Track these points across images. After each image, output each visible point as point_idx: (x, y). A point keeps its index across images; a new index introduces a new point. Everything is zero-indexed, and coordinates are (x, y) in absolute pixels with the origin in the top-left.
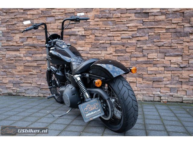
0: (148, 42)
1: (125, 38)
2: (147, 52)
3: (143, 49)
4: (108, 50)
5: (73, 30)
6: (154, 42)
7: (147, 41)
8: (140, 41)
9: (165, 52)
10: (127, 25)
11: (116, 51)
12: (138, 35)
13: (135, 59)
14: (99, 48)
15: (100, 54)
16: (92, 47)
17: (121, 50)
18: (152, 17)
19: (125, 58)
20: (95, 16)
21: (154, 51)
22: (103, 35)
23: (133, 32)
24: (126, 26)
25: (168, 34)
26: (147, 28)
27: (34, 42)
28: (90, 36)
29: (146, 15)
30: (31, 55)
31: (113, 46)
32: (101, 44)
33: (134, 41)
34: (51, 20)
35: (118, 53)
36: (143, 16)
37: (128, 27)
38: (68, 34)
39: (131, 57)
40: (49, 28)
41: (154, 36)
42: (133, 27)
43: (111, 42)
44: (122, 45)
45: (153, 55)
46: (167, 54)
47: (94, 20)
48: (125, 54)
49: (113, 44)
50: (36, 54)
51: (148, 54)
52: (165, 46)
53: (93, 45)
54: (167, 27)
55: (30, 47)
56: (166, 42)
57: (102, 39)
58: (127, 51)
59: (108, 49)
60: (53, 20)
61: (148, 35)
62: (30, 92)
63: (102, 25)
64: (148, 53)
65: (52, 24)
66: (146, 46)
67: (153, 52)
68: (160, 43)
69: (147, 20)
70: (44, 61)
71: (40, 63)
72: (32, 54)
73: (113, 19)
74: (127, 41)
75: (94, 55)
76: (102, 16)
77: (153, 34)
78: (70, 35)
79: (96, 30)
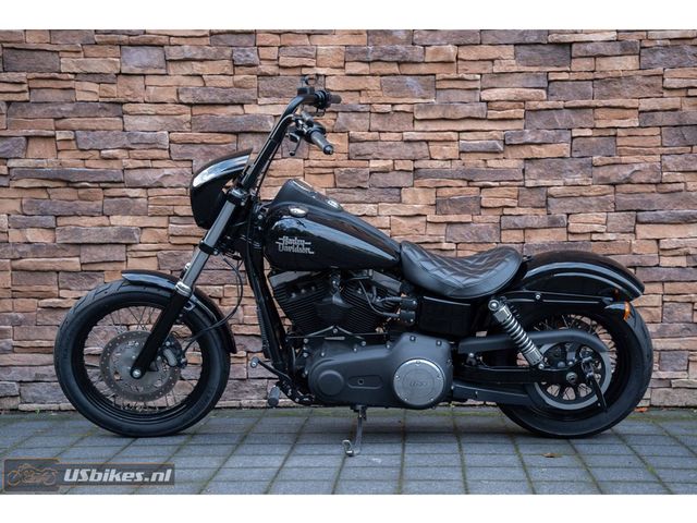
0: (570, 168)
1: (474, 148)
2: (565, 208)
3: (549, 196)
4: (404, 198)
5: (251, 109)
6: (593, 166)
7: (565, 161)
8: (537, 163)
9: (639, 208)
10: (486, 95)
11: (440, 205)
12: (529, 138)
13: (517, 236)
14: (367, 192)
15: (372, 216)
16: (336, 187)
17: (460, 201)
18: (586, 64)
19: (477, 235)
20: (350, 52)
21: (594, 202)
22: (384, 137)
23: (508, 126)
24: (481, 101)
25: (647, 132)
26: (565, 108)
27: (65, 157)
29: (560, 52)
30: (50, 221)
31: (426, 182)
32: (375, 176)
33: (512, 163)
34: (146, 61)
35: (446, 213)
36: (549, 56)
37: (487, 102)
38: (229, 129)
39: (501, 230)
40: (140, 99)
41: (593, 139)
42: (509, 105)
43: (417, 164)
44: (464, 180)
45: (590, 220)
46: (643, 216)
47: (343, 68)
48: (476, 218)
49: (427, 176)
50: (76, 215)
51: (568, 215)
52: (636, 180)
53: (342, 179)
54: (645, 105)
55: (46, 184)
56: (641, 165)
57: (381, 154)
58: (484, 205)
59: (407, 196)
60: (156, 63)
61: (567, 136)
62: (48, 393)
63: (380, 93)
64: (569, 211)
65: (150, 80)
66: (561, 183)
67: (591, 206)
68: (615, 169)
69: (565, 76)
70: (117, 247)
71: (96, 258)
72: (57, 217)
73: (423, 69)
74: (485, 161)
76: (376, 54)
77: (589, 132)
78: (236, 134)
79: (354, 115)
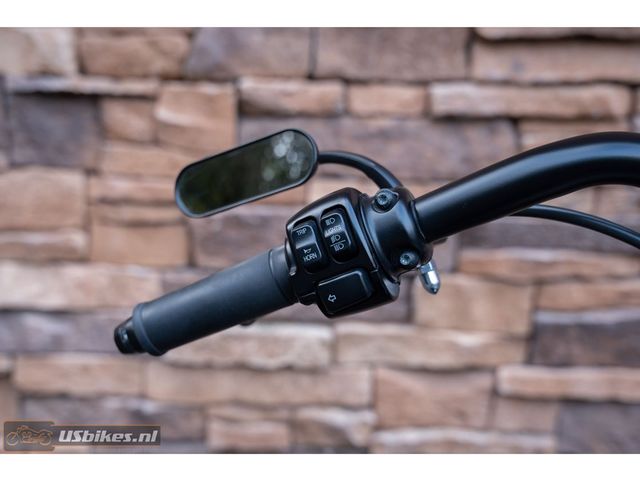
4: (424, 309)
15: (314, 371)
16: (192, 264)
22: (362, 100)
28: (164, 113)
35: (565, 363)
75: (225, 386)
